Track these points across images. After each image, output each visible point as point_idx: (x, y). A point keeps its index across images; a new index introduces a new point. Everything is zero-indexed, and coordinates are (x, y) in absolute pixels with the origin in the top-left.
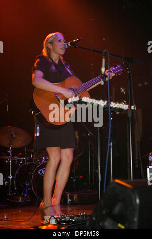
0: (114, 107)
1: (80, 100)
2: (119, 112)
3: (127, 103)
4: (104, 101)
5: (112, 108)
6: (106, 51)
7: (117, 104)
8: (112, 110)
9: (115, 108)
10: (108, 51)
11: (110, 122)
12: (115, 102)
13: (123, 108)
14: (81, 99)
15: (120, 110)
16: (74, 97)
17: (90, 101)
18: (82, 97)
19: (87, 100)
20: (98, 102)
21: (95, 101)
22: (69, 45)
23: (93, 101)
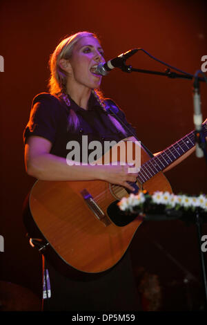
1: (149, 200)
14: (151, 199)
16: (132, 195)
17: (172, 200)
18: (152, 194)
19: (166, 198)
20: (194, 201)
21: (187, 201)
22: (110, 66)
23: (180, 200)
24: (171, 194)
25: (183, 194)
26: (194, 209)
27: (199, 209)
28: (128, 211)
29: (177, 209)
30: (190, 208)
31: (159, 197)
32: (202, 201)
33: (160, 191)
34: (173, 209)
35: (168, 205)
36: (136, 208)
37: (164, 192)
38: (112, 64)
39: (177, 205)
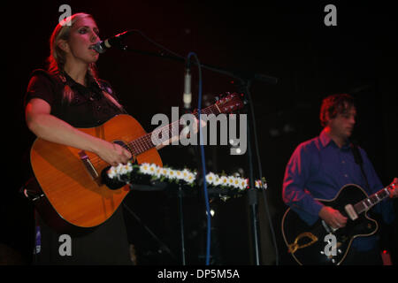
0: (216, 184)
1: (136, 170)
2: (228, 195)
3: (245, 176)
4: (192, 171)
5: (211, 186)
6: (192, 57)
7: (223, 178)
8: (212, 191)
9: (219, 186)
10: (196, 56)
11: (209, 220)
12: (219, 173)
13: (236, 186)
14: (138, 169)
15: (231, 190)
16: (121, 165)
17: (158, 171)
18: (140, 165)
19: (152, 169)
20: (179, 174)
21: (172, 173)
22: (107, 45)
23: (165, 172)
24: (157, 166)
25: (169, 167)
26: (177, 181)
27: (182, 181)
28: (115, 179)
29: (162, 180)
30: (174, 180)
31: (145, 168)
32: (185, 174)
33: (147, 162)
34: (159, 180)
35: (154, 176)
36: (123, 177)
37: (151, 164)
38: (110, 43)
39: (162, 176)
